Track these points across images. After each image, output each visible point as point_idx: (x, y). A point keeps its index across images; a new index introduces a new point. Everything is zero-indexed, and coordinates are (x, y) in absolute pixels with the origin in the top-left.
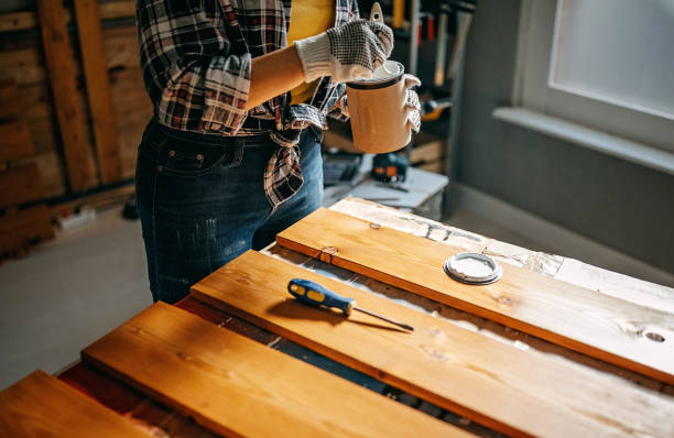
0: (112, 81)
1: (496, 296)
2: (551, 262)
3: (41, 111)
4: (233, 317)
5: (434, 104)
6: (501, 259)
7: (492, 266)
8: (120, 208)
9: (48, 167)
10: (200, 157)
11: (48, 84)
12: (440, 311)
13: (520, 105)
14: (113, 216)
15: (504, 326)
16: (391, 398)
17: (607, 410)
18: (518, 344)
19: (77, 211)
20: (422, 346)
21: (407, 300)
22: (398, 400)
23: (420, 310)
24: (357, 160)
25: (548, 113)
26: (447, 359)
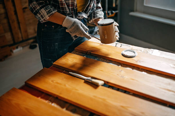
0: (24, 12)
1: (136, 60)
2: (150, 51)
3: (5, 21)
4: (65, 70)
5: (114, 12)
6: (137, 51)
7: (134, 53)
8: (29, 46)
9: (8, 36)
10: (53, 27)
11: (6, 13)
12: (121, 66)
13: (136, 11)
14: (27, 48)
15: (139, 68)
16: (111, 88)
17: (170, 88)
18: (143, 72)
19: (17, 48)
20: (118, 75)
21: (112, 63)
22: (113, 89)
23: (116, 66)
24: (93, 28)
25: (144, 13)
26: (125, 78)
